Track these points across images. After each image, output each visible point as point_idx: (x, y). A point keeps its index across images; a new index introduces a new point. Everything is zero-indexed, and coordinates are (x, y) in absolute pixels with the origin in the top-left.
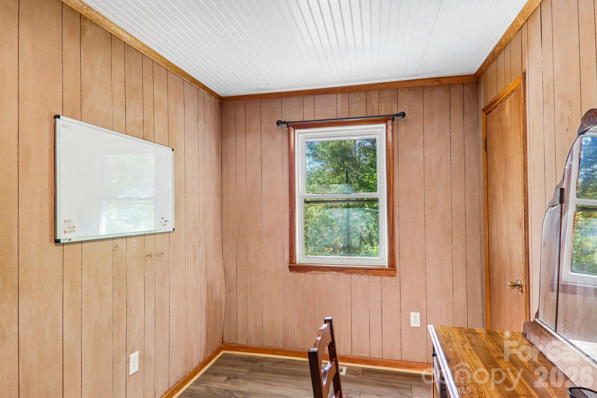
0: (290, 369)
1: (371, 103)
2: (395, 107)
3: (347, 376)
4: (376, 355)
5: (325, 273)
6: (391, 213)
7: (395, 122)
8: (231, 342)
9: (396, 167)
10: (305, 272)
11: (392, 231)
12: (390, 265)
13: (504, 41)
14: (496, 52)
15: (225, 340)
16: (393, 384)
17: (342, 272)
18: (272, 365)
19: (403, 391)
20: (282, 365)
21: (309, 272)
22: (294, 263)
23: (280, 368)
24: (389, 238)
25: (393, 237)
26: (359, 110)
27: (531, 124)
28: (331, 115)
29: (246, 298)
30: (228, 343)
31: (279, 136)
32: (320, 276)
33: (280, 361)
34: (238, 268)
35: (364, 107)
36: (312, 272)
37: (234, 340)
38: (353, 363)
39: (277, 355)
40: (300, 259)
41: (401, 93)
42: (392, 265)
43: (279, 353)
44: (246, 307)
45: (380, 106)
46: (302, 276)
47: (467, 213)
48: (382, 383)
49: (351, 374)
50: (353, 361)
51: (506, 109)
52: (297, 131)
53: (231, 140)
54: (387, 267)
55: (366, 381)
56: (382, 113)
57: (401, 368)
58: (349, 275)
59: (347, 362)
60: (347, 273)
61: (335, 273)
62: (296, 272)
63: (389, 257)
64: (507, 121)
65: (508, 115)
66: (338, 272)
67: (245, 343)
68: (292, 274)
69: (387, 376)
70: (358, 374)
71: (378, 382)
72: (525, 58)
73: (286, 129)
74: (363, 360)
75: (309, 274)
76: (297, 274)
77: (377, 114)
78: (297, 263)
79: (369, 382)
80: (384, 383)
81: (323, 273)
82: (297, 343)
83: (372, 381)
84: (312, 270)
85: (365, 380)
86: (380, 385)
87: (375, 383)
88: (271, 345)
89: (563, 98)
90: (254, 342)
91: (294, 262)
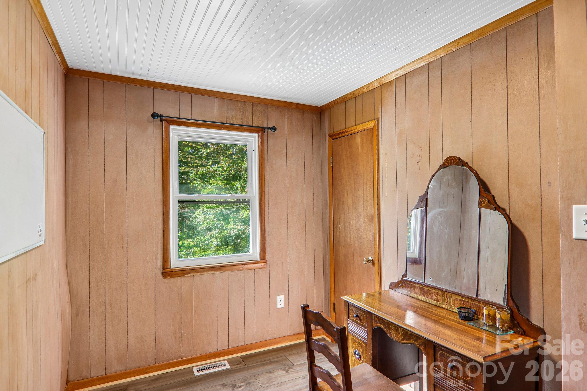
0: (172, 381)
1: (246, 113)
2: (265, 120)
3: (232, 367)
4: (250, 341)
5: (203, 274)
6: (263, 213)
7: (266, 133)
8: (81, 378)
9: (266, 173)
10: (181, 276)
11: (263, 229)
12: (262, 259)
13: (357, 92)
14: (348, 97)
15: (72, 377)
16: (273, 360)
17: (220, 271)
18: (149, 385)
19: (283, 362)
20: (160, 381)
21: (186, 276)
22: (168, 269)
23: (160, 384)
24: (261, 234)
25: (264, 234)
26: (235, 118)
27: (384, 154)
28: (209, 117)
29: (104, 318)
30: (76, 380)
31: (150, 130)
32: (198, 278)
33: (154, 378)
34: (92, 284)
35: (240, 115)
36: (190, 275)
37: (85, 373)
38: (231, 354)
39: (147, 374)
40: (175, 263)
41: (270, 110)
42: (263, 259)
43: (150, 370)
44: (104, 329)
45: (253, 117)
46: (178, 281)
47: (315, 212)
48: (264, 362)
49: (235, 365)
50: (230, 353)
51: (357, 140)
52: (172, 127)
53: (83, 124)
54: (259, 259)
55: (251, 365)
56: (255, 124)
57: (271, 346)
58: (226, 273)
59: (224, 356)
60: (225, 271)
61: (213, 272)
62: (171, 277)
63: (261, 252)
64: (358, 148)
65: (359, 144)
66: (216, 271)
67: (102, 373)
68: (166, 280)
69: (264, 356)
70: (240, 363)
71: (261, 363)
72: (378, 110)
73: (160, 123)
74: (239, 350)
75: (185, 278)
76: (172, 279)
77: (251, 124)
78: (172, 268)
79: (255, 365)
80: (266, 362)
81: (201, 274)
82: (172, 353)
83: (256, 364)
84: (189, 273)
85: (249, 366)
86: (265, 365)
87: (259, 364)
88: (138, 365)
89: (414, 143)
90: (116, 368)
91: (169, 267)
